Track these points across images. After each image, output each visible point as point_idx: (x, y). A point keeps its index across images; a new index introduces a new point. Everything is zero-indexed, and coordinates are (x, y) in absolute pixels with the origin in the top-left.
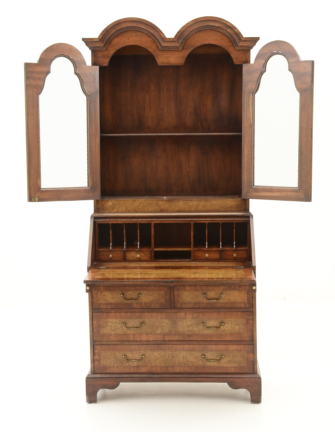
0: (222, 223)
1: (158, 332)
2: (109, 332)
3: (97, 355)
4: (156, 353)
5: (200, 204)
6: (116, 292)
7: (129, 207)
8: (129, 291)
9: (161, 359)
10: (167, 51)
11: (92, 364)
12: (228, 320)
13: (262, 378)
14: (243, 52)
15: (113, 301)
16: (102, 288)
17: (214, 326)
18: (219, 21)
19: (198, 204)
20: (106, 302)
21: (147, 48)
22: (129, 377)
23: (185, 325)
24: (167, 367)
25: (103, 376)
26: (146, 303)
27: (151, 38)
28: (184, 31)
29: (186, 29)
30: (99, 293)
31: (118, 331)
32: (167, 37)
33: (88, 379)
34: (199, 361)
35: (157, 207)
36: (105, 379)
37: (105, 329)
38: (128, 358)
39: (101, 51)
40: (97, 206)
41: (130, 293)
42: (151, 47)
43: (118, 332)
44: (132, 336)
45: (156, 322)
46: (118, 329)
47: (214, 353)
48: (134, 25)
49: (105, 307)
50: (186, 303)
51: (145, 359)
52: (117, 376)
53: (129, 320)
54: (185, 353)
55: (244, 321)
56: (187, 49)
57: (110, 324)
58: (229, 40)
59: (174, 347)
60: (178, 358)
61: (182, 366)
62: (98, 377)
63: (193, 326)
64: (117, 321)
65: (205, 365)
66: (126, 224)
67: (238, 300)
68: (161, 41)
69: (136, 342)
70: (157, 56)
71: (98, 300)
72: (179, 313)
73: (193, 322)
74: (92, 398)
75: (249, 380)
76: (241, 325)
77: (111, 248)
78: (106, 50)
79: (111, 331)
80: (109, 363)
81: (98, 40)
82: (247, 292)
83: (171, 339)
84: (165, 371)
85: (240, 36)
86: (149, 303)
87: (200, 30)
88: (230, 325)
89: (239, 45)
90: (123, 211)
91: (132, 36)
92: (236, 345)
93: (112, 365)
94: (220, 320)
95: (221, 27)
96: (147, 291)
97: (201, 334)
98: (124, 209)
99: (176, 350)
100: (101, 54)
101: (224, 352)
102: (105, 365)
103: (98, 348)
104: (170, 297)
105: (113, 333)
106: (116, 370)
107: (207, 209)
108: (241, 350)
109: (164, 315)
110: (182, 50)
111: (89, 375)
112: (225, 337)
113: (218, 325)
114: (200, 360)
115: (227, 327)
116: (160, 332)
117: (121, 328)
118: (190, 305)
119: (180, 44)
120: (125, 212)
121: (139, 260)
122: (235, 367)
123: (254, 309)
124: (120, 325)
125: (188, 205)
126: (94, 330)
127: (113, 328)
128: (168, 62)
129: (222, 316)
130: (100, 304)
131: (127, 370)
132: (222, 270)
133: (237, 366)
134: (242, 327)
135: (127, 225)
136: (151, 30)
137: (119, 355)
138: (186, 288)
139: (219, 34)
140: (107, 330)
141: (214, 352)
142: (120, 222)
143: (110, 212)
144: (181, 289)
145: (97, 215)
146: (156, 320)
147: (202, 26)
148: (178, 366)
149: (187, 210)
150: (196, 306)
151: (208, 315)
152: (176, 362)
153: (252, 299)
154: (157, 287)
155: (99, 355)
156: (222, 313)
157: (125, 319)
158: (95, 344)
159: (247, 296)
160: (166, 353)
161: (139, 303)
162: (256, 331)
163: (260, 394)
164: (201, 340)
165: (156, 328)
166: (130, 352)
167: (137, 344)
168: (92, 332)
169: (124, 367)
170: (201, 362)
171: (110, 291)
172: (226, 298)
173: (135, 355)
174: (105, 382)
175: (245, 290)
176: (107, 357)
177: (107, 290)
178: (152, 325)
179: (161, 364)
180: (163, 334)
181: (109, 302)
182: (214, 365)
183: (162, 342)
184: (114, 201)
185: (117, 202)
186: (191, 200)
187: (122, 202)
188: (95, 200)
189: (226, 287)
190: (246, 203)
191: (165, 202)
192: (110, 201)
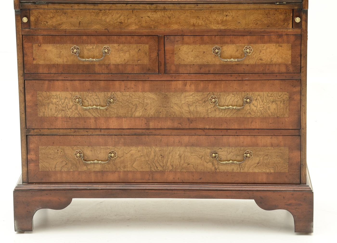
1: (137, 114)
2: (54, 114)
3: (32, 153)
4: (134, 150)
6: (65, 45)
8: (88, 44)
9: (143, 159)
11: (24, 167)
12: (257, 93)
13: (314, 191)
15: (60, 61)
16: (40, 38)
17: (233, 104)
20: (48, 63)
22: (88, 188)
23: (183, 102)
24: (152, 173)
25: (44, 187)
26: (117, 66)
30: (35, 46)
31: (69, 112)
33: (17, 192)
34: (207, 163)
36: (46, 192)
37: (47, 108)
38: (86, 158)
41: (90, 47)
43: (69, 114)
44: (92, 121)
45: (133, 97)
46: (69, 109)
47: (233, 150)
49: (46, 71)
50: (185, 66)
51: (115, 159)
52: (68, 187)
53: (87, 94)
54: (182, 149)
55: (285, 96)
57: (54, 101)
59: (165, 139)
61: (179, 170)
62: (35, 190)
63: (197, 104)
64: (67, 94)
65: (218, 170)
67: (275, 60)
69: (101, 131)
71: (34, 59)
72: (173, 83)
74: (24, 224)
76: (279, 102)
79: (56, 112)
80: (54, 167)
82: (292, 46)
83: (159, 126)
84: (149, 180)
86: (122, 65)
88: (261, 103)
92: (271, 137)
93: (58, 169)
94: (244, 94)
96: (119, 43)
97: (211, 117)
99: (167, 145)
101: (249, 148)
102: (48, 170)
103: (34, 140)
104: (158, 55)
105: (60, 116)
106: (65, 178)
108: (278, 146)
109: (147, 85)
111: (18, 186)
112: (251, 123)
113: (240, 102)
114: (208, 161)
115: (255, 106)
116: (141, 114)
117: (74, 107)
118: (192, 69)
122: (268, 174)
123: (302, 74)
124: (72, 101)
126: (28, 110)
127: (60, 107)
129: (246, 86)
130: (37, 66)
131: (84, 178)
133: (272, 171)
134: (282, 105)
137: (71, 152)
138: (186, 39)
140: (49, 110)
141: (233, 148)
144: (177, 41)
146: (133, 93)
148: (171, 171)
150: (202, 71)
151: (222, 86)
152: (169, 164)
153: (299, 58)
154: (136, 38)
155: (37, 152)
156: (246, 82)
157: (81, 91)
158: (30, 134)
159: (292, 52)
160: (150, 150)
161: (105, 65)
162: (305, 113)
163: (311, 219)
164: (211, 127)
165: (134, 107)
166: (90, 148)
167: (102, 133)
168: (24, 114)
169: (80, 173)
170: (210, 165)
171: (54, 43)
172: (254, 56)
173: (99, 153)
174: (46, 198)
175: (288, 42)
176: (50, 156)
177: (49, 42)
178: (128, 102)
179: (142, 168)
180: (146, 118)
181: (52, 63)
182: (233, 170)
183: (144, 131)
189: (254, 37)
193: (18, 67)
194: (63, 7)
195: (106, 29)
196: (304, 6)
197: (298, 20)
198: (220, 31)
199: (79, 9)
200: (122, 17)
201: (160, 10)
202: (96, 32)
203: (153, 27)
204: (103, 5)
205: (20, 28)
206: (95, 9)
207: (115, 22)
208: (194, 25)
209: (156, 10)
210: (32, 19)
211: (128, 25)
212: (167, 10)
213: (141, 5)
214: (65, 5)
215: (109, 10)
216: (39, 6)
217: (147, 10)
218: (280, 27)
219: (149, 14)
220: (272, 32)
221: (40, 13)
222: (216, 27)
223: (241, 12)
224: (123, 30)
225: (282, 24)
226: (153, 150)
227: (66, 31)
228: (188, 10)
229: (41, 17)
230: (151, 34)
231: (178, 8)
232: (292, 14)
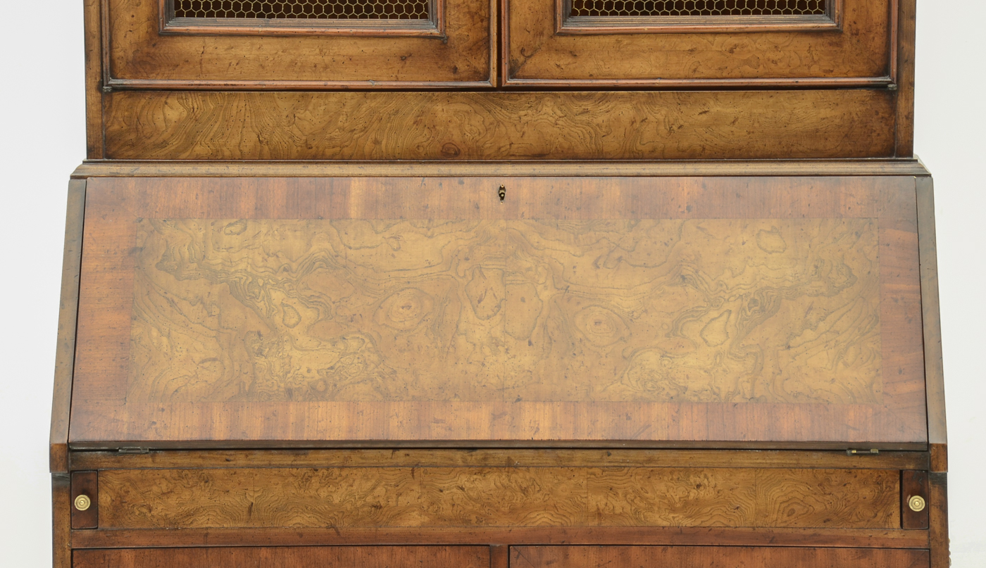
5: (651, 118)
7: (278, 130)
16: (128, 556)
19: (638, 119)
35: (426, 131)
40: (103, 126)
90: (246, 150)
107: (685, 144)
125: (588, 124)
138: (575, 555)
143: (174, 159)
144: (548, 563)
145: (105, 170)
149: (581, 149)
154: (422, 552)
184: (195, 101)
185: (210, 104)
186: (601, 99)
187: (238, 105)
188: (93, 92)
189: (785, 554)
190: (893, 109)
191: (466, 108)
192: (173, 101)
194: (199, 461)
195: (332, 526)
196: (934, 463)
197: (917, 503)
198: (680, 532)
199: (248, 466)
200: (380, 491)
201: (497, 467)
202: (301, 535)
203: (473, 518)
204: (324, 454)
205: (67, 529)
206: (297, 467)
207: (359, 503)
208: (599, 514)
209: (482, 469)
210: (105, 499)
211: (399, 515)
212: (516, 467)
213: (439, 453)
214: (206, 454)
215: (342, 468)
216: (127, 461)
217: (455, 466)
218: (862, 524)
219: (463, 480)
220: (839, 539)
221: (129, 480)
222: (666, 519)
223: (741, 475)
224: (383, 530)
225: (870, 514)
227: (206, 535)
228: (580, 468)
229: (133, 492)
230: (468, 540)
231: (551, 462)
232: (897, 486)
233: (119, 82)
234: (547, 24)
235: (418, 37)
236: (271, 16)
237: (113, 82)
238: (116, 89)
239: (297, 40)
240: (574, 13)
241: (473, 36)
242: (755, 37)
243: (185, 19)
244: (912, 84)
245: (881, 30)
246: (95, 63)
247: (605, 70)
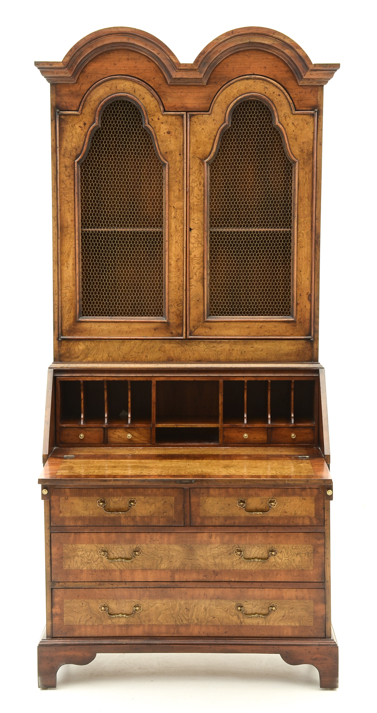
0: (271, 381)
1: (163, 566)
2: (79, 567)
3: (57, 606)
4: (159, 603)
5: (235, 349)
6: (91, 498)
8: (114, 496)
9: (168, 612)
10: (181, 87)
11: (48, 621)
12: (282, 546)
13: (339, 645)
14: (310, 89)
15: (86, 513)
16: (68, 491)
17: (258, 557)
18: (271, 34)
19: (231, 349)
20: (74, 515)
21: (147, 80)
22: (113, 643)
23: (208, 554)
24: (177, 626)
25: (68, 642)
26: (143, 518)
27: (152, 64)
28: (210, 52)
29: (213, 49)
30: (62, 499)
31: (94, 565)
32: (181, 62)
33: (41, 647)
34: (233, 616)
35: (162, 353)
36: (70, 647)
37: (72, 561)
38: (110, 611)
39: (67, 85)
40: (59, 351)
41: (116, 499)
42: (154, 79)
44: (118, 573)
45: (159, 549)
46: (94, 562)
47: (258, 603)
48: (125, 40)
49: (72, 524)
50: (211, 518)
51: (140, 612)
52: (92, 642)
53: (113, 546)
54: (208, 602)
55: (310, 549)
56: (216, 83)
57: (80, 553)
58: (286, 69)
59: (190, 591)
60: (196, 610)
61: (204, 624)
62: (59, 645)
63: (223, 556)
64: (93, 547)
65: (243, 624)
66: (108, 382)
67: (299, 513)
68: (170, 69)
69: (126, 584)
70: (164, 94)
71: (60, 512)
72: (199, 535)
73: (223, 550)
74: (48, 680)
75: (318, 649)
76: (304, 555)
77: (82, 423)
78: (76, 83)
79: (81, 565)
80: (78, 620)
81: (61, 65)
82: (315, 499)
83: (185, 578)
84: (174, 633)
85: (307, 62)
86: (147, 517)
87: (237, 51)
88: (286, 556)
89: (304, 77)
90: (104, 359)
91: (120, 59)
92: (296, 590)
93: (82, 623)
94: (269, 547)
95: (273, 45)
96: (145, 496)
97: (237, 569)
98: (105, 356)
99: (193, 598)
100: (68, 90)
101: (275, 601)
102: (72, 624)
103: (59, 593)
104: (184, 508)
105: (85, 568)
106: (90, 632)
107: (246, 357)
108: (303, 598)
109: (173, 537)
110: (207, 84)
111: (43, 641)
112: (276, 575)
113: (265, 555)
114: (233, 614)
115: (280, 559)
116: (166, 566)
117: (99, 559)
118: (217, 521)
119: (202, 75)
120: (108, 362)
121: (131, 444)
122: (294, 628)
123: (326, 527)
124: (98, 554)
125: (215, 351)
126: (53, 563)
127: (86, 560)
128: (182, 105)
129: (271, 539)
130: (63, 519)
131: (108, 632)
132: (274, 461)
133: (297, 625)
134: (306, 558)
135: (110, 384)
136: (153, 50)
137: (96, 605)
138: (212, 491)
139: (271, 57)
140: (75, 563)
141: (259, 601)
142: (98, 379)
143: (81, 362)
144: (203, 494)
145: (59, 366)
146: (159, 546)
147: (241, 43)
148: (196, 624)
149: (212, 359)
150: (228, 523)
151: (247, 538)
152: (194, 617)
153: (323, 511)
154: (162, 490)
155: (61, 606)
156: (271, 535)
157: (107, 543)
158: (55, 587)
159: (316, 505)
160: (175, 603)
161: (130, 517)
162: (329, 566)
163: (336, 674)
164: (236, 580)
165: (160, 559)
166: (115, 601)
167: (127, 586)
168: (50, 567)
169: (104, 627)
170: (235, 619)
171: (81, 496)
172: (279, 509)
173: (123, 606)
174: (70, 653)
175: (311, 495)
176: (75, 610)
177: (76, 495)
178: (153, 554)
179: (167, 621)
180: (171, 571)
181: (79, 515)
182: (258, 623)
183: (169, 583)
184: (88, 343)
185: (93, 344)
186: (220, 342)
187: (102, 344)
188: (56, 340)
189: (279, 490)
190: (312, 347)
191: (176, 345)
192: (81, 343)
193: (45, 520)
226: (178, 603)
233: (64, 337)
234: (202, 318)
235: (160, 322)
236: (113, 316)
237: (62, 337)
238: (63, 339)
239: (121, 324)
240: (210, 315)
241: (178, 322)
242: (268, 323)
243: (85, 317)
244: (318, 339)
245: (308, 321)
246: (56, 331)
247: (220, 333)
